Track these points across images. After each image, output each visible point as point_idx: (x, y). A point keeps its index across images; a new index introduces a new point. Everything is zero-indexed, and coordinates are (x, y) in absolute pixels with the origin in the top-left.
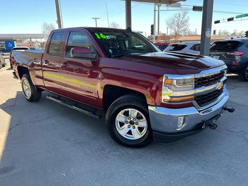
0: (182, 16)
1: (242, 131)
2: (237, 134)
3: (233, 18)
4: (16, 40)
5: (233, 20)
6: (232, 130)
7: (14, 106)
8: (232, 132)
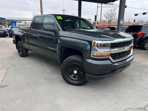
0: (113, 11)
1: (131, 76)
2: (128, 77)
3: (146, 13)
4: (17, 22)
5: (146, 14)
6: (126, 75)
7: (12, 57)
8: (126, 76)
